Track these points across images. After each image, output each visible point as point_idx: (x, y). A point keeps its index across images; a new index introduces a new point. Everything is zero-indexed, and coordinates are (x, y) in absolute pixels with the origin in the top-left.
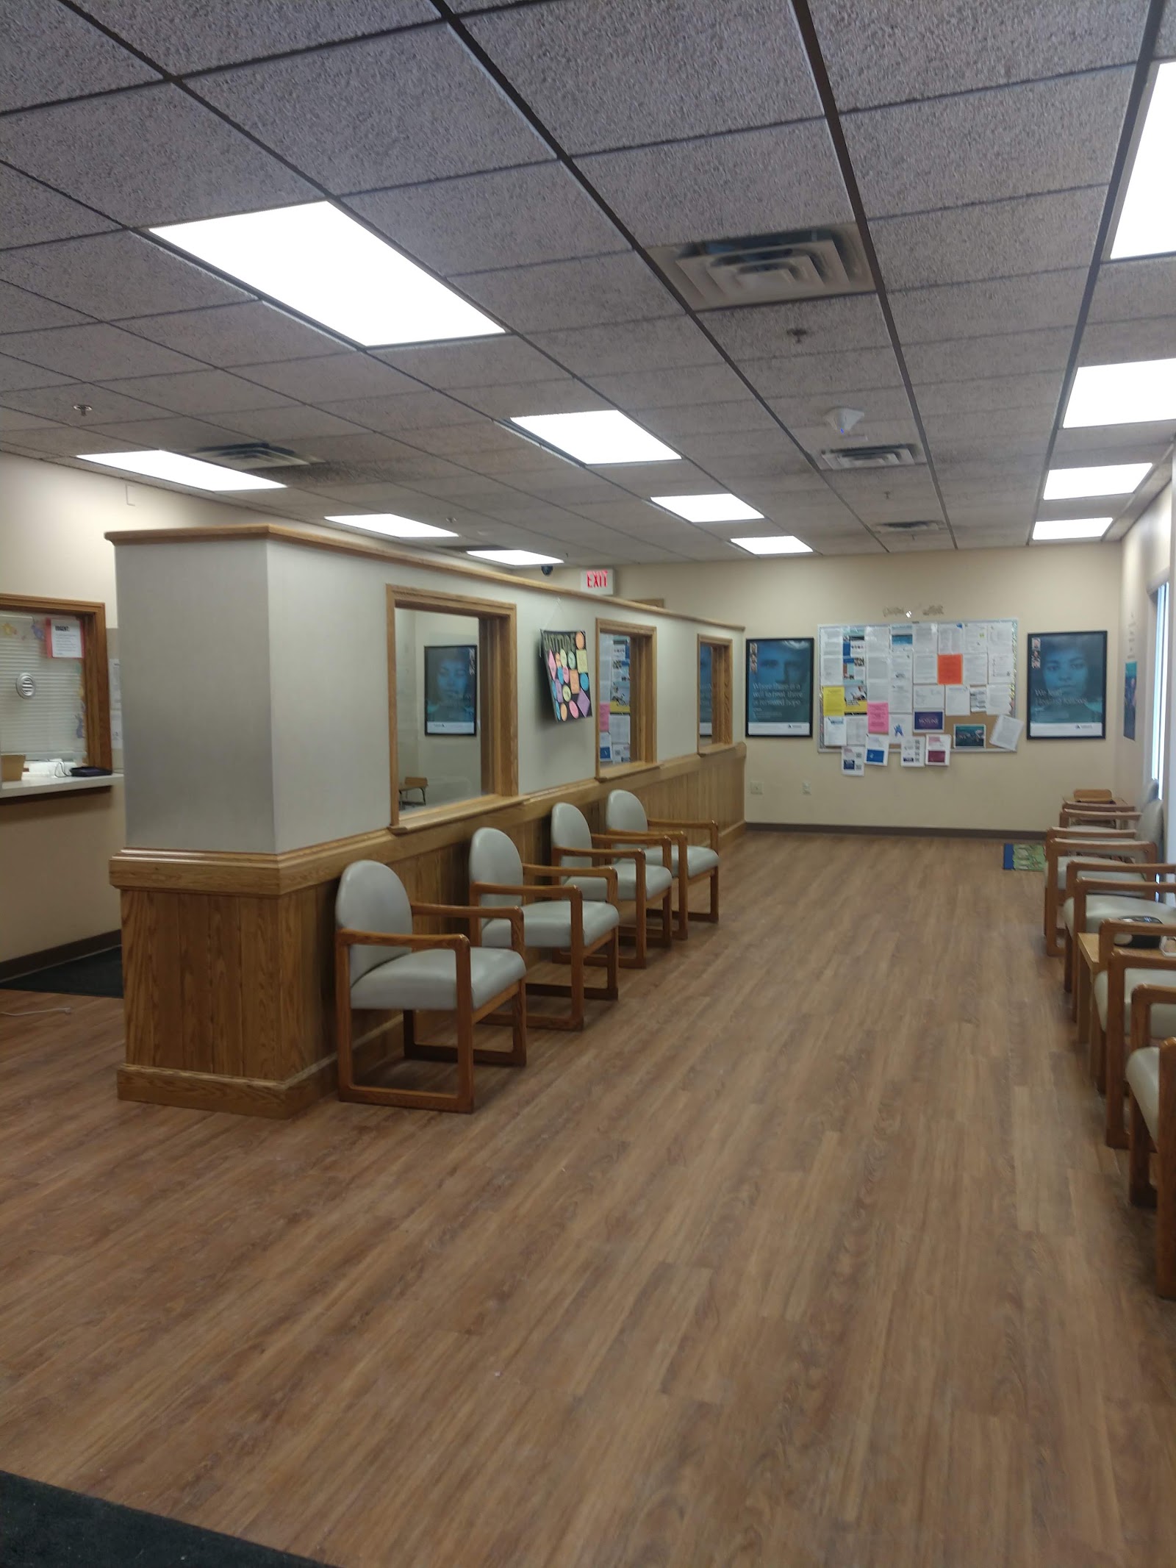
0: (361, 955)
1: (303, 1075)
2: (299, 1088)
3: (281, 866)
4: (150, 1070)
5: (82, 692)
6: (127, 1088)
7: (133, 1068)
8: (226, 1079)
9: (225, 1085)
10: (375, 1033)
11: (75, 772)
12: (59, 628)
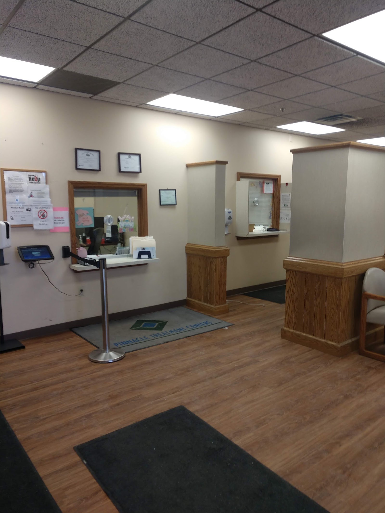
0: (372, 303)
1: (346, 342)
2: (344, 347)
3: (344, 267)
4: (292, 331)
5: (272, 204)
6: (284, 335)
7: (287, 329)
8: (318, 339)
9: (317, 340)
10: (372, 331)
11: (268, 230)
12: (267, 184)
